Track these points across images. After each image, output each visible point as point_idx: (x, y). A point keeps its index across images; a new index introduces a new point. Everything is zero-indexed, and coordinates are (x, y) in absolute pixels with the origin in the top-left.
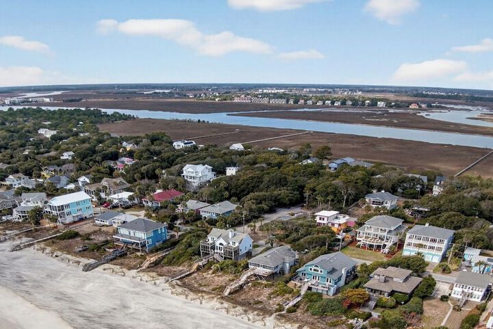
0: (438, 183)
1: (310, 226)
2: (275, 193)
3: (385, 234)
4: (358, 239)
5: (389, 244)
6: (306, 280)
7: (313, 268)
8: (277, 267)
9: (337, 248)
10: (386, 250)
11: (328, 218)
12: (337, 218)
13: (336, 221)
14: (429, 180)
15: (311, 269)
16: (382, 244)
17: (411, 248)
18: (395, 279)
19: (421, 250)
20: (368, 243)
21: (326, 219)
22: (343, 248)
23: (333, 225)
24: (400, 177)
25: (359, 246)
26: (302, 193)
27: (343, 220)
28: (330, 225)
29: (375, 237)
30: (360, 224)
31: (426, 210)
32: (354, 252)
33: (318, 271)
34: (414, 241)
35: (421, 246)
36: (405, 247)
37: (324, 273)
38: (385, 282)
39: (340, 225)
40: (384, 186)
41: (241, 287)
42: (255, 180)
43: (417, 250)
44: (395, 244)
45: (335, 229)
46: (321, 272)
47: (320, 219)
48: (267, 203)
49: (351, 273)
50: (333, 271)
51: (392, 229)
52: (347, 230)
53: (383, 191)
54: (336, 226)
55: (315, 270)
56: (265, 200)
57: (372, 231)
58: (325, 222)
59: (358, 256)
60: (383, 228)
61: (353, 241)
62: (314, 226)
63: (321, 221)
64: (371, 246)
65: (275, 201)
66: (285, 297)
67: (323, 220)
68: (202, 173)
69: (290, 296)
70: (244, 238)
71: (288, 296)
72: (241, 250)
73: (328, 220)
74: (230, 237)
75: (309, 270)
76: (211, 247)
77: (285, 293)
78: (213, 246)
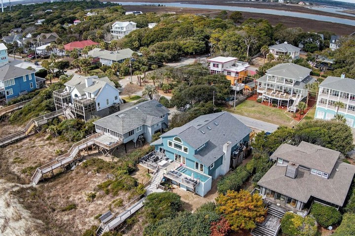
0: (333, 41)
1: (201, 74)
2: (181, 42)
3: (291, 86)
4: (258, 91)
5: (297, 100)
6: (164, 162)
7: (174, 142)
8: (131, 133)
9: (231, 103)
10: (294, 108)
11: (223, 64)
12: (234, 65)
13: (233, 69)
14: (325, 39)
15: (170, 144)
16: (288, 100)
17: (326, 107)
18: (314, 172)
19: (341, 112)
20: (270, 97)
21: (220, 66)
22: (240, 102)
23: (229, 73)
24: (300, 33)
25: (260, 102)
26: (207, 43)
27: (241, 67)
28: (225, 73)
29: (279, 89)
30: (262, 74)
31: (331, 62)
32: (253, 109)
33: (180, 147)
34: (329, 98)
35: (340, 105)
36: (318, 105)
37: (190, 153)
38: (296, 177)
39: (237, 73)
40: (286, 38)
41: (68, 167)
42: (164, 31)
43: (335, 110)
44: (304, 100)
45: (231, 78)
46: (186, 150)
47: (214, 65)
48: (170, 51)
49: (241, 151)
50: (207, 148)
51: (300, 80)
52: (247, 81)
53: (286, 43)
54: (233, 75)
55: (176, 146)
56: (168, 48)
57: (275, 82)
58: (220, 69)
59: (258, 115)
60: (289, 79)
61: (253, 94)
62: (205, 74)
63: (215, 69)
64: (275, 102)
65: (179, 50)
66: (118, 198)
67: (218, 67)
68: (126, 28)
69: (127, 196)
70: (103, 87)
71: (123, 195)
72: (99, 104)
73: (223, 67)
74: (87, 86)
75: (168, 146)
76: (63, 99)
77: (121, 189)
78: (66, 99)
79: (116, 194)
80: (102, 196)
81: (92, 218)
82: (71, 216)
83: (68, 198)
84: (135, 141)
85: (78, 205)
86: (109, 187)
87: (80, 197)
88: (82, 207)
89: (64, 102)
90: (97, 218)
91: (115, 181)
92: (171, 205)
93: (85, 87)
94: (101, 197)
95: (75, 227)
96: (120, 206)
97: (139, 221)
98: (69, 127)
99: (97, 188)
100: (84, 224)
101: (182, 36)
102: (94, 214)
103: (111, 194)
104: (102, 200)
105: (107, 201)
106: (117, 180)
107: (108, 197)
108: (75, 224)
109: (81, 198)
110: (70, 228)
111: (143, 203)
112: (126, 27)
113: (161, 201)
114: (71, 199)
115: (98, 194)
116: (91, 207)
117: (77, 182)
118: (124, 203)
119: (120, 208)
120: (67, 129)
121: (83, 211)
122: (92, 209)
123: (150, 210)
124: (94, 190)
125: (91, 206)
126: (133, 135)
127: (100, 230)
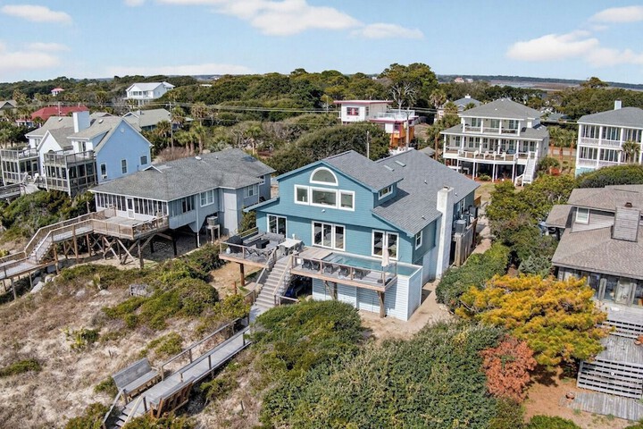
2: (268, 103)
7: (312, 185)
8: (188, 203)
11: (367, 107)
13: (390, 118)
15: (302, 194)
21: (363, 112)
26: (317, 105)
33: (330, 197)
37: (360, 209)
39: (397, 124)
42: (232, 86)
46: (347, 200)
47: (350, 112)
54: (390, 128)
55: (320, 197)
58: (361, 117)
63: (352, 118)
66: (165, 333)
67: (357, 114)
68: (154, 93)
69: (192, 326)
70: (114, 127)
71: (180, 326)
72: (103, 168)
73: (367, 114)
74: (76, 130)
75: (296, 202)
76: (22, 164)
77: (173, 313)
78: (28, 162)
79: (161, 325)
80: (117, 334)
81: (90, 391)
82: (23, 389)
83: (18, 347)
84: (197, 229)
85: (44, 362)
86: (139, 312)
87: (52, 342)
88: (58, 365)
89: (23, 170)
90: (103, 389)
91: (155, 297)
92: (335, 329)
93: (74, 132)
94: (114, 337)
95: (35, 415)
96: (173, 352)
97: (238, 385)
98: (32, 205)
99: (103, 314)
100: (63, 406)
101: (267, 93)
102: (95, 380)
103: (144, 327)
104: (117, 345)
105: (133, 345)
106: (159, 293)
107: (135, 335)
108: (35, 408)
109: (54, 345)
110: (19, 418)
111: (245, 337)
112: (154, 91)
113: (301, 322)
114: (27, 349)
115: (105, 330)
116: (86, 364)
117: (45, 312)
118: (187, 345)
119: (173, 357)
120: (26, 212)
121: (59, 374)
122: (89, 369)
123: (271, 349)
124: (94, 322)
125: (83, 362)
126: (192, 212)
127: (115, 415)
